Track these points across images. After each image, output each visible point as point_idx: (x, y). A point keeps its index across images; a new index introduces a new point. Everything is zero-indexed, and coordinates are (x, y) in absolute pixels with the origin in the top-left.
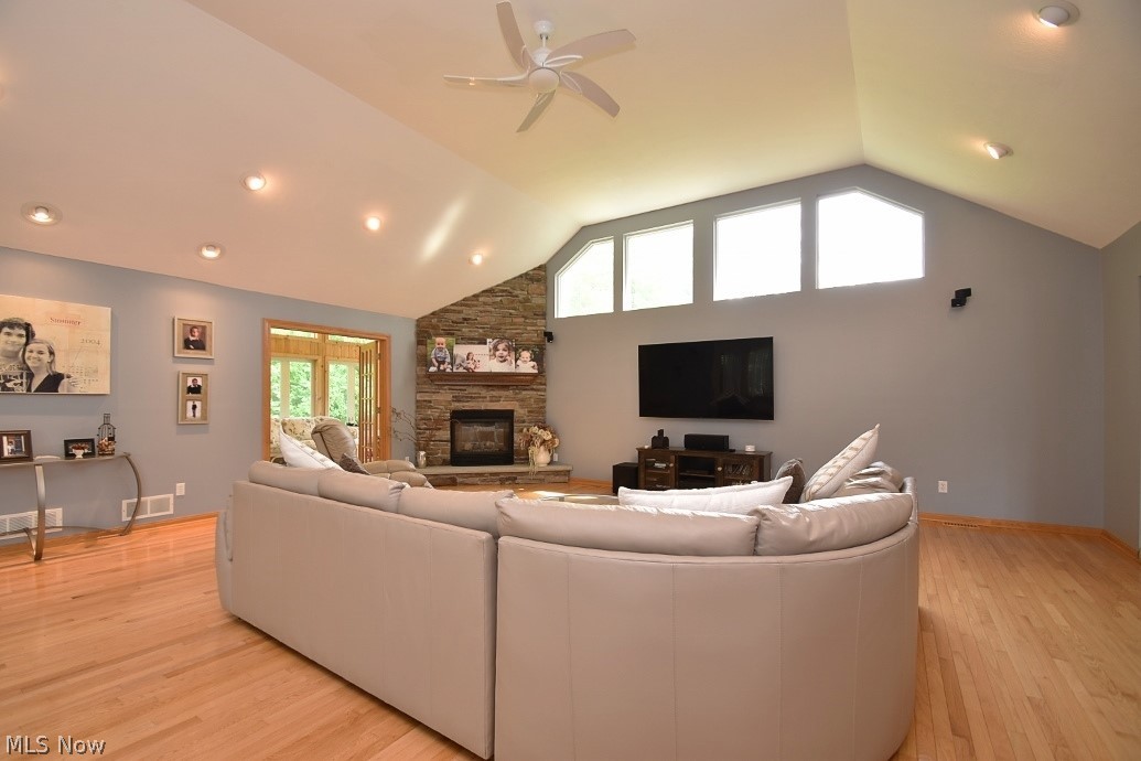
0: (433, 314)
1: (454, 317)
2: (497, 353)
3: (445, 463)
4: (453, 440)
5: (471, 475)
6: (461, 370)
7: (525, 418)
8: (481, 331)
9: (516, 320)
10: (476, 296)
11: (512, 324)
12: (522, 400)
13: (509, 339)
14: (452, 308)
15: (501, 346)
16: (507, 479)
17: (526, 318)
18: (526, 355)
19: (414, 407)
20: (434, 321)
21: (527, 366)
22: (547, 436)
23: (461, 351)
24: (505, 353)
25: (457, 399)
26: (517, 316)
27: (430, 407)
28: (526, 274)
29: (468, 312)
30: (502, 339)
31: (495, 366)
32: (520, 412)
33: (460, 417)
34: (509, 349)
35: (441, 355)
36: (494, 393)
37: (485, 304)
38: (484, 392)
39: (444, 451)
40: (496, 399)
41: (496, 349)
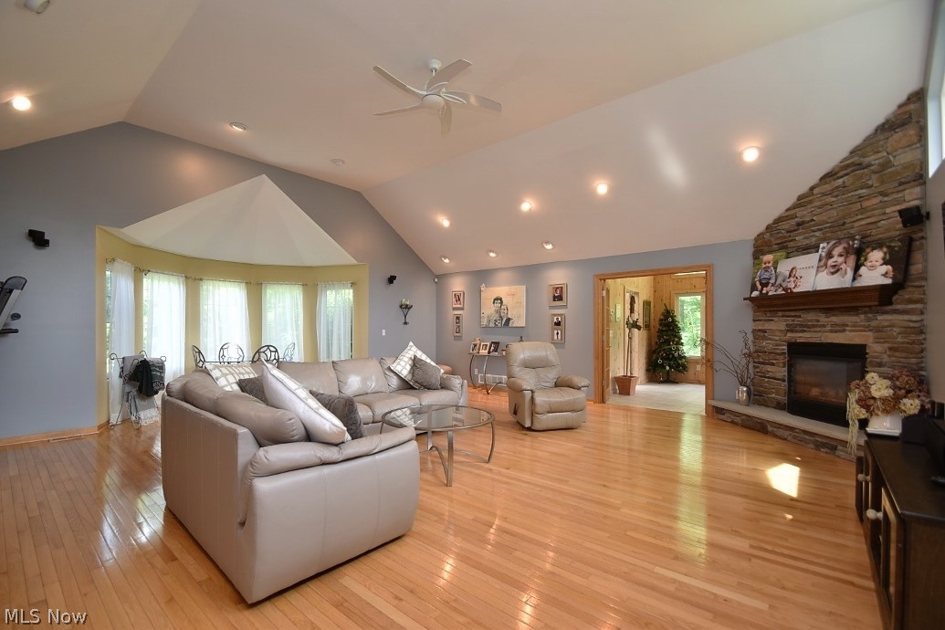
1: (788, 225)
2: (831, 262)
3: (778, 406)
4: (791, 380)
5: (780, 426)
7: (885, 359)
8: (817, 234)
9: (866, 204)
10: (812, 189)
11: (863, 210)
12: (878, 330)
13: (851, 237)
14: (789, 213)
15: (836, 252)
16: (824, 445)
17: (883, 194)
18: (876, 256)
19: (751, 337)
20: (768, 236)
21: (876, 273)
23: (786, 266)
24: (841, 260)
25: (791, 329)
26: (869, 197)
27: (767, 339)
28: (883, 125)
29: (803, 214)
30: (842, 238)
31: (825, 282)
32: (876, 348)
33: (798, 351)
34: (846, 253)
35: (766, 275)
36: (835, 319)
37: (824, 194)
38: (823, 318)
39: (779, 392)
40: (841, 328)
41: (829, 256)
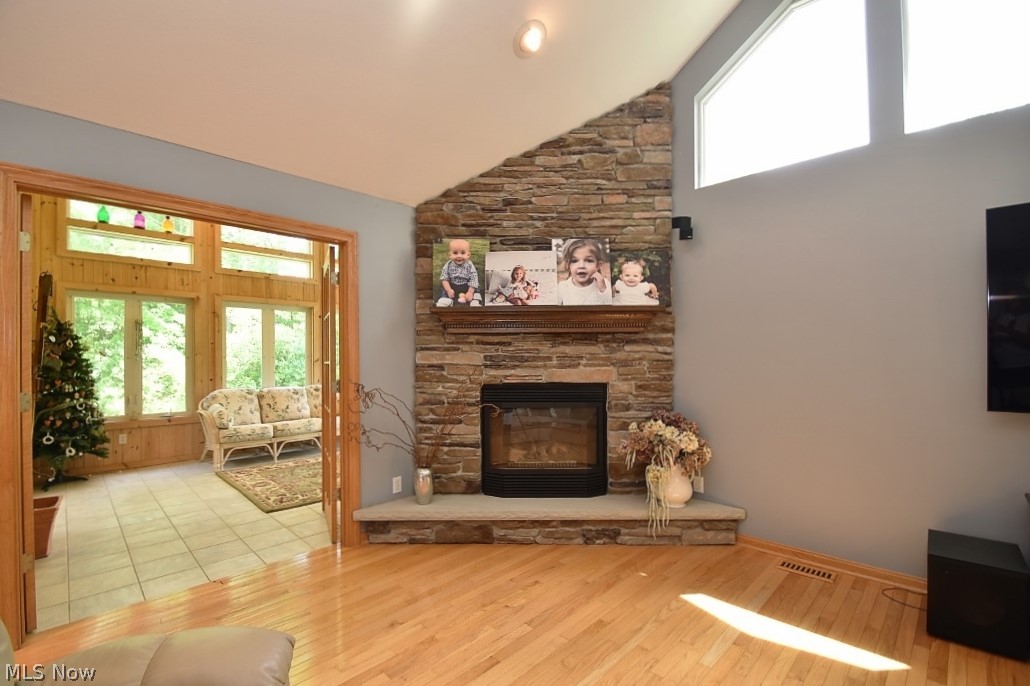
0: (446, 194)
1: (486, 199)
2: (574, 267)
3: (470, 489)
4: (485, 444)
5: (522, 523)
6: (500, 302)
7: (631, 400)
8: (538, 224)
9: (609, 200)
10: (529, 156)
11: (609, 207)
12: (625, 363)
13: (600, 238)
14: (482, 180)
15: (581, 253)
16: (601, 534)
17: (629, 193)
18: (633, 269)
19: (410, 379)
20: (448, 208)
21: (635, 292)
22: (691, 443)
23: (500, 263)
24: (590, 267)
25: (493, 363)
26: (613, 192)
27: (442, 380)
28: (632, 105)
29: (515, 188)
30: (584, 237)
31: (568, 293)
32: (620, 387)
33: (497, 397)
34: (597, 257)
35: (461, 273)
36: (568, 350)
37: (547, 169)
38: (546, 349)
39: (469, 465)
40: (572, 362)
41: (570, 258)
